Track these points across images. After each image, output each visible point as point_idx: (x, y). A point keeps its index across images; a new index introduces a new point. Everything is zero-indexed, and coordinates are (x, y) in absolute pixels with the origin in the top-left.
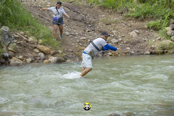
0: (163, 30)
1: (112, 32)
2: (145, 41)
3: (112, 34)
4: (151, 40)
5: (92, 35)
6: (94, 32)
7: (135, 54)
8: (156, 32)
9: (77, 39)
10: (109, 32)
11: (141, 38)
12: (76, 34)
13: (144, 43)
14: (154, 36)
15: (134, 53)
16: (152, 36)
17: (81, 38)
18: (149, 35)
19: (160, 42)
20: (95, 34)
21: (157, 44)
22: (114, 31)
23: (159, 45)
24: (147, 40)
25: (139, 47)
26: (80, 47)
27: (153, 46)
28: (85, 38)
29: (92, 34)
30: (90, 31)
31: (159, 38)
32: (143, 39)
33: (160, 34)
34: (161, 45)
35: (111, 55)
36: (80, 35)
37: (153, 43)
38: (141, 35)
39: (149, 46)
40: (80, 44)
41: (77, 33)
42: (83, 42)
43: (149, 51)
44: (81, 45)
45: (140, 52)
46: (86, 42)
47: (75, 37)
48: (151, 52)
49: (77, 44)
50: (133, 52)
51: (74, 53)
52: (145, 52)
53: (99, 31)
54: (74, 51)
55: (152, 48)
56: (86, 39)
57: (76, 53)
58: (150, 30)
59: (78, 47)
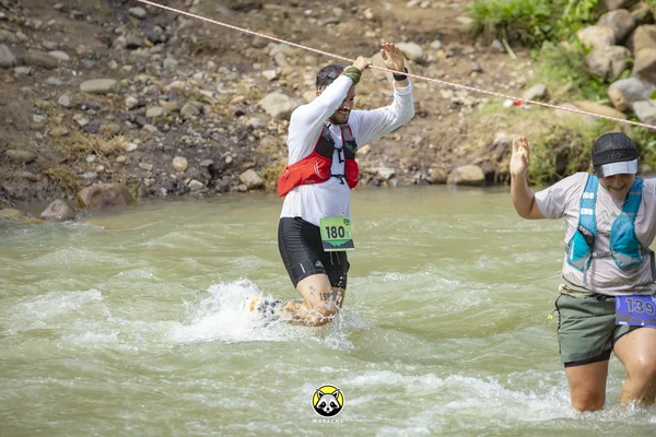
0: (565, 44)
1: (266, 50)
2: (458, 105)
3: (267, 68)
4: (491, 103)
5: (151, 69)
6: (163, 53)
7: (394, 182)
8: (523, 54)
9: (62, 89)
10: (251, 50)
11: (437, 89)
12: (52, 63)
13: (449, 121)
14: (508, 79)
15: (392, 176)
16: (499, 80)
17: (86, 86)
18: (480, 71)
19: (545, 115)
20: (170, 61)
21: (523, 124)
22: (278, 49)
23: (537, 130)
24: (468, 101)
25: (421, 144)
26: (78, 136)
27: (501, 137)
28: (106, 83)
29: (149, 59)
30: (138, 42)
31: (537, 90)
32: (446, 94)
33: (543, 65)
34: (545, 130)
35: (260, 187)
36: (78, 70)
37: (503, 119)
38: (432, 69)
39: (476, 133)
40: (77, 116)
41: (62, 56)
42: (98, 108)
43: (480, 164)
44: (83, 122)
45: (427, 168)
46: (112, 109)
47: (52, 80)
48: (489, 168)
49: (59, 119)
50: (385, 172)
51: (41, 169)
52: (453, 167)
53: (192, 46)
54: (41, 159)
55: (496, 146)
56: (111, 90)
57: (51, 171)
58: (486, 44)
59: (66, 135)
